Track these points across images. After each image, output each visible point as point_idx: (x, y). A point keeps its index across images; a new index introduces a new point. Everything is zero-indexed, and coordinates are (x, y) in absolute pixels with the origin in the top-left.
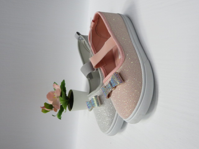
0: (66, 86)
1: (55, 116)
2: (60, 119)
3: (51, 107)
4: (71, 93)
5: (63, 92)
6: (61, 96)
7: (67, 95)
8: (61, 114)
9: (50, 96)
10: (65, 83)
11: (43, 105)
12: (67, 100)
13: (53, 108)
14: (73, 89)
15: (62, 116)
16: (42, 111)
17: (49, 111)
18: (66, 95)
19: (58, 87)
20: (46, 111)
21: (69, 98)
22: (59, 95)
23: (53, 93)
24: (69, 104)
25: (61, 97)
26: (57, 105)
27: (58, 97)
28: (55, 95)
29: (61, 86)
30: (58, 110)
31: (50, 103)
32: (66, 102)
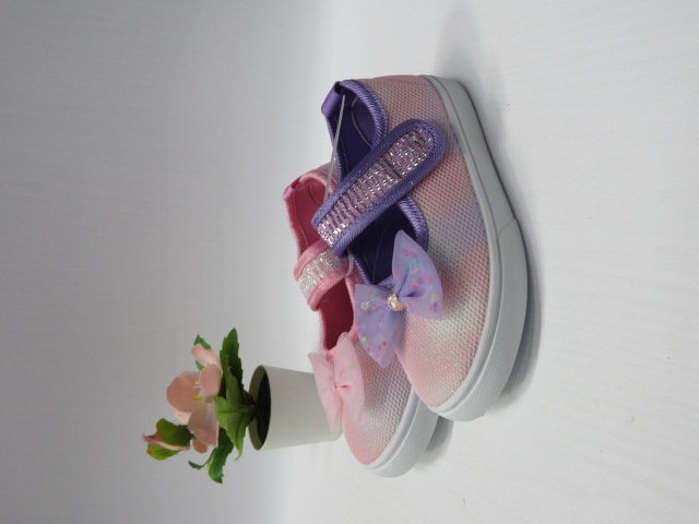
0: (241, 354)
1: (199, 467)
2: (219, 480)
3: (182, 436)
4: (262, 377)
5: (231, 380)
6: (222, 393)
7: (247, 388)
8: (223, 464)
9: (179, 391)
10: (239, 341)
11: (153, 431)
12: (246, 410)
13: (191, 441)
14: (267, 363)
15: (226, 469)
16: (149, 452)
17: (176, 452)
18: (241, 386)
19: (212, 359)
20: (166, 454)
21: (255, 399)
22: (215, 389)
23: (191, 378)
24: (254, 422)
25: (222, 399)
26: (208, 428)
27: (208, 400)
28: (199, 389)
29: (221, 353)
30: (211, 449)
31: (181, 419)
32: (243, 414)
